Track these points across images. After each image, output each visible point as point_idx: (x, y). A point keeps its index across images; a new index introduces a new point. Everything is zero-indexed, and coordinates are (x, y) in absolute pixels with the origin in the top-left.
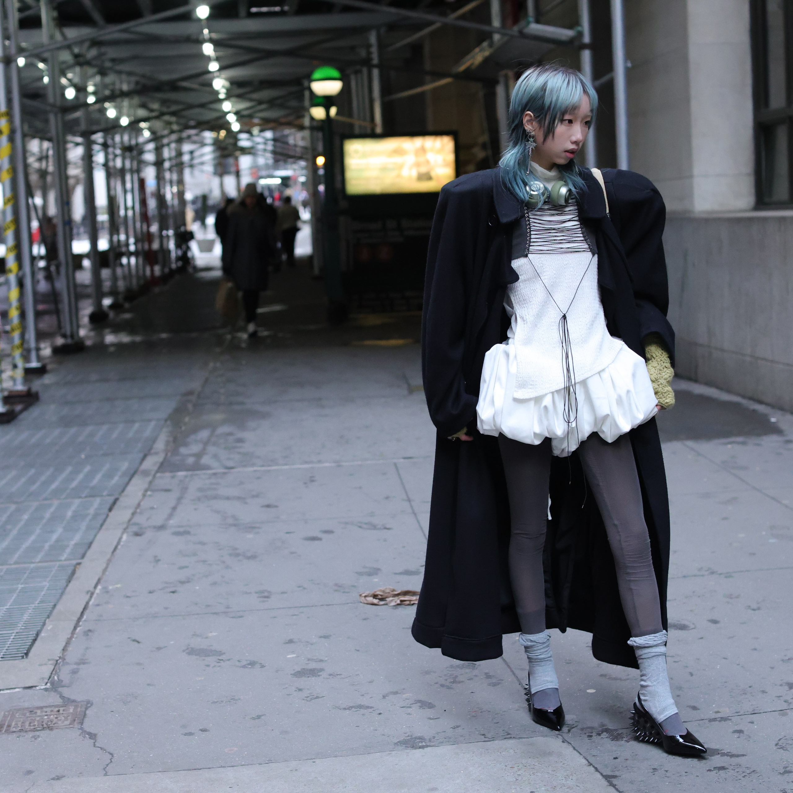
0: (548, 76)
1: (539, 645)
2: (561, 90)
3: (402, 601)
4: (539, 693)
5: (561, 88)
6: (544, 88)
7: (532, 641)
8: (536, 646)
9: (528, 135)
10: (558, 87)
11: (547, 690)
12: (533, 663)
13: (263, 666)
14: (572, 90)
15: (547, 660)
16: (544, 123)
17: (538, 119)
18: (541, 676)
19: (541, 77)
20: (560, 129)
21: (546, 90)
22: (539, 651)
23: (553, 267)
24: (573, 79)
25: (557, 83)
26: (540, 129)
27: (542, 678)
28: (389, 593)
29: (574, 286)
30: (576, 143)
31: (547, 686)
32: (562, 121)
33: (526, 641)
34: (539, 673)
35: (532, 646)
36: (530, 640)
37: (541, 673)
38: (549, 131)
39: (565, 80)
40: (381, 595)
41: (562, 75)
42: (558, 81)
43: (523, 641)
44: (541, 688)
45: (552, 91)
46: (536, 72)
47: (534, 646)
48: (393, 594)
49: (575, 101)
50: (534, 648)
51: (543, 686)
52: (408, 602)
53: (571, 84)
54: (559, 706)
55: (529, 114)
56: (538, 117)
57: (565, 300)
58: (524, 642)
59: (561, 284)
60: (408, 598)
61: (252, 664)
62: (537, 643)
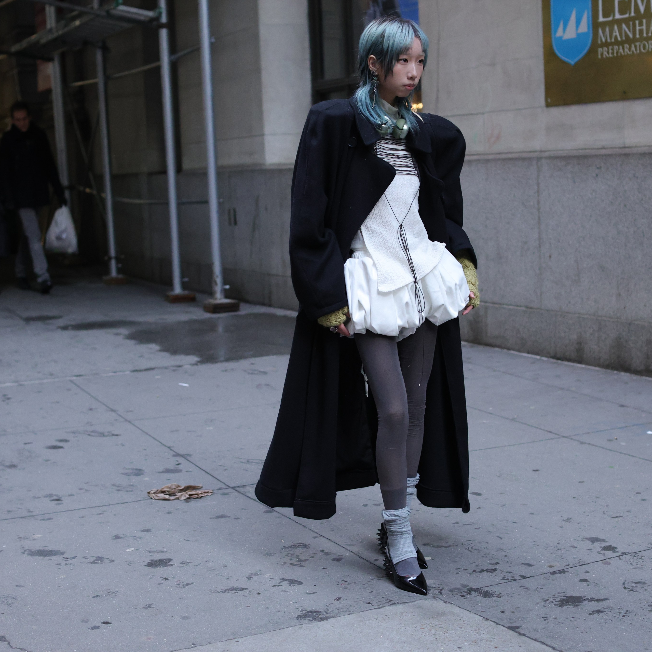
0: (386, 25)
1: (401, 519)
2: (397, 35)
3: (190, 495)
4: (401, 563)
5: (396, 33)
6: (382, 35)
7: (395, 515)
8: (399, 520)
9: (373, 74)
10: (394, 34)
11: (408, 559)
12: (395, 536)
13: (112, 561)
14: (405, 35)
15: (407, 533)
16: (384, 64)
17: (379, 61)
18: (402, 547)
19: (381, 25)
20: (398, 67)
21: (384, 37)
22: (401, 525)
23: (393, 185)
24: (406, 27)
25: (393, 31)
26: (382, 68)
27: (402, 549)
28: (175, 489)
29: (409, 202)
30: (412, 78)
31: (408, 556)
32: (398, 60)
33: (390, 516)
34: (400, 545)
35: (396, 520)
36: (393, 514)
37: (402, 545)
38: (389, 70)
39: (400, 28)
40: (168, 491)
41: (397, 24)
42: (394, 29)
43: (387, 516)
44: (403, 558)
45: (389, 37)
46: (377, 23)
47: (397, 520)
48: (178, 490)
49: (408, 43)
50: (397, 522)
51: (404, 556)
52: (196, 496)
53: (404, 30)
54: (421, 574)
55: (372, 57)
56: (379, 59)
57: (401, 213)
58: (389, 517)
59: (399, 200)
60: (195, 492)
61: (100, 559)
62: (400, 517)
